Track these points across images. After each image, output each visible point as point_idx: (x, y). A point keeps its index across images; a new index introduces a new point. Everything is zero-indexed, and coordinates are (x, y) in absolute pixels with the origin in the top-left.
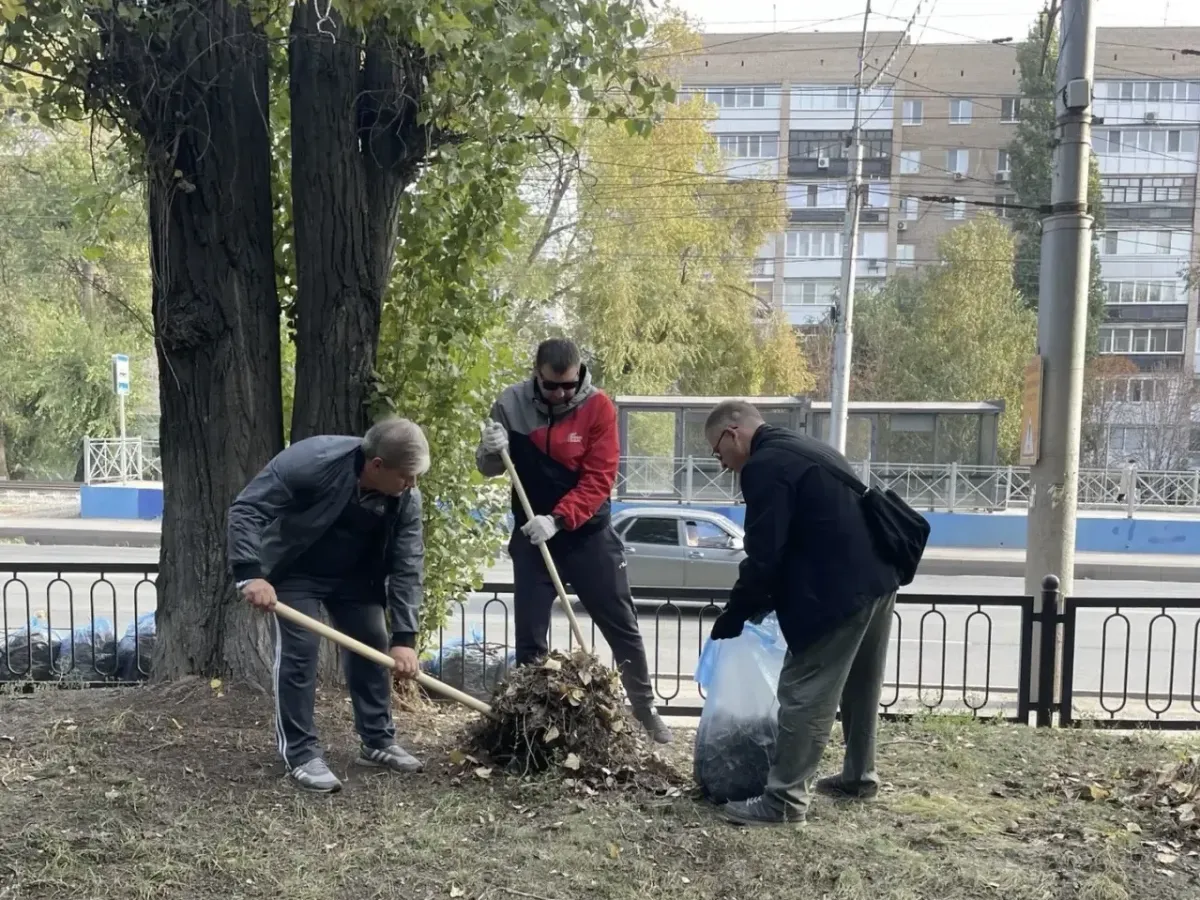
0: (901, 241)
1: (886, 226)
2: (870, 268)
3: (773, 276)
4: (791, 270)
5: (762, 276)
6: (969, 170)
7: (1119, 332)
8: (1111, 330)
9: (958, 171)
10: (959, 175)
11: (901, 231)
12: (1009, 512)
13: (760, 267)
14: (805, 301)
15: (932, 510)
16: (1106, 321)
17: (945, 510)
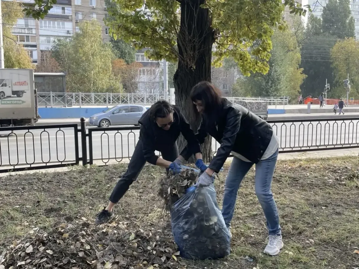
0: (77, 26)
1: (71, 20)
2: (67, 33)
3: (36, 34)
4: (41, 32)
5: (32, 34)
6: (96, 6)
7: (142, 56)
8: (139, 55)
9: (93, 6)
10: (93, 7)
11: (77, 23)
12: (73, 107)
13: (31, 31)
14: (47, 43)
15: (46, 107)
16: (138, 52)
17: (50, 107)
